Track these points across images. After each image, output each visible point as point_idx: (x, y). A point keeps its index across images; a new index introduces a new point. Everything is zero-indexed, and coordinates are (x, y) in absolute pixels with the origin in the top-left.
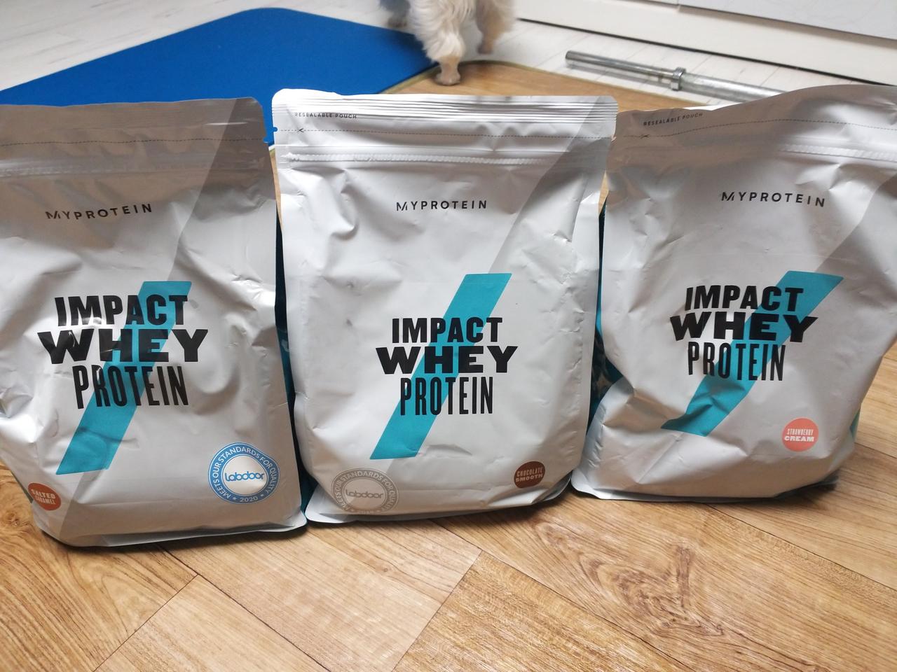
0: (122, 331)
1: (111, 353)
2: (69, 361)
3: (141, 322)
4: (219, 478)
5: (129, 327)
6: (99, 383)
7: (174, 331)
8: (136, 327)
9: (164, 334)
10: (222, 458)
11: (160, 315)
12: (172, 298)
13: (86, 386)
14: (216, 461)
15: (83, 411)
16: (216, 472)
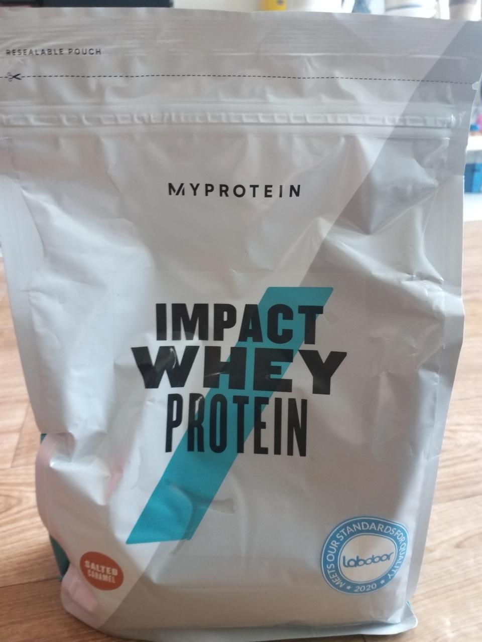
0: (233, 350)
1: (218, 377)
2: (165, 387)
3: (258, 338)
4: (335, 562)
5: (243, 344)
6: (196, 418)
7: (302, 352)
8: (251, 346)
9: (288, 356)
10: (342, 534)
11: (284, 331)
12: (302, 309)
13: (178, 423)
14: (334, 537)
15: (170, 455)
16: (331, 553)
